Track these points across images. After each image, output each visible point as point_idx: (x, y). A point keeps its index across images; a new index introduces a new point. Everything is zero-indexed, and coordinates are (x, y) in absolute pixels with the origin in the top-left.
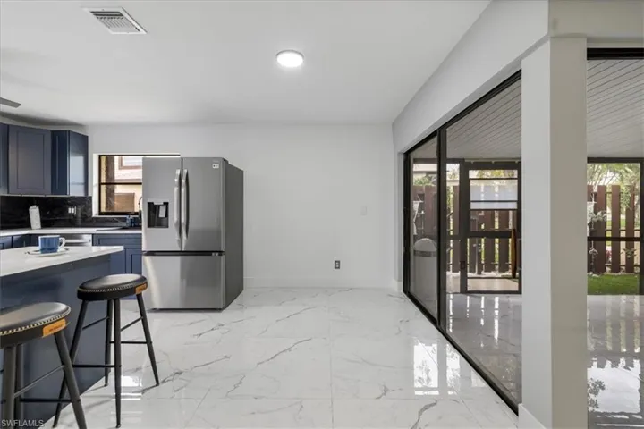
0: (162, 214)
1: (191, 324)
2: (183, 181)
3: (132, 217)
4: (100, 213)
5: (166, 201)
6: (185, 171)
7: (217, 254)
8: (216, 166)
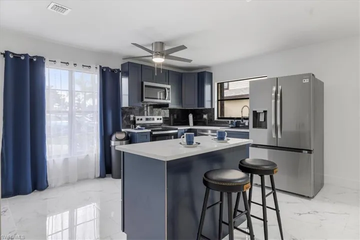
0: (262, 119)
1: (288, 203)
2: (279, 95)
3: (236, 121)
4: (218, 118)
5: (265, 110)
6: (280, 87)
7: (306, 152)
8: (306, 81)
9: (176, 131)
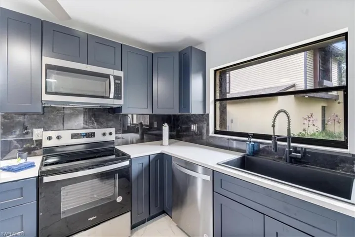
4: (216, 132)
9: (127, 163)
